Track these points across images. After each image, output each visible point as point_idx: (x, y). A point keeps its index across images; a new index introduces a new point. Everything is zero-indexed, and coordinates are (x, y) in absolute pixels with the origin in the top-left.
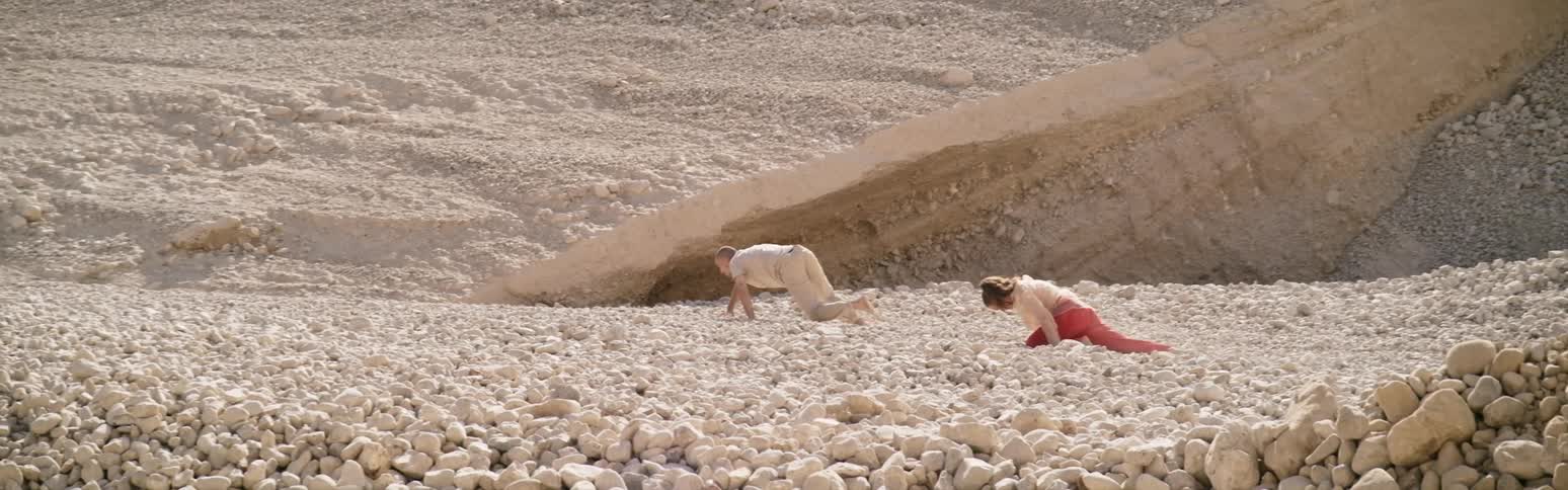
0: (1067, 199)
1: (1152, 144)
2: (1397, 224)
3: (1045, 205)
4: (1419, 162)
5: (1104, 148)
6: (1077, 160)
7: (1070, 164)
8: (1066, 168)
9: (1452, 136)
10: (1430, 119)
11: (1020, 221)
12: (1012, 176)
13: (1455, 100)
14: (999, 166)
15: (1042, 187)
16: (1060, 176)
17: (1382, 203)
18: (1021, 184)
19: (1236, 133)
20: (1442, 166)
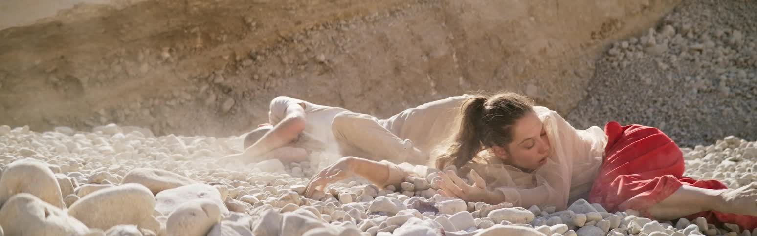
0: (278, 73)
1: (364, 28)
2: (586, 120)
3: (256, 77)
4: (595, 71)
5: (318, 26)
6: (290, 35)
7: (283, 38)
8: (279, 42)
9: (621, 51)
10: (600, 39)
11: (230, 90)
12: (225, 46)
13: (619, 25)
14: (213, 35)
15: (253, 58)
16: (272, 50)
17: (570, 101)
18: (234, 55)
19: (443, 24)
20: (618, 75)
